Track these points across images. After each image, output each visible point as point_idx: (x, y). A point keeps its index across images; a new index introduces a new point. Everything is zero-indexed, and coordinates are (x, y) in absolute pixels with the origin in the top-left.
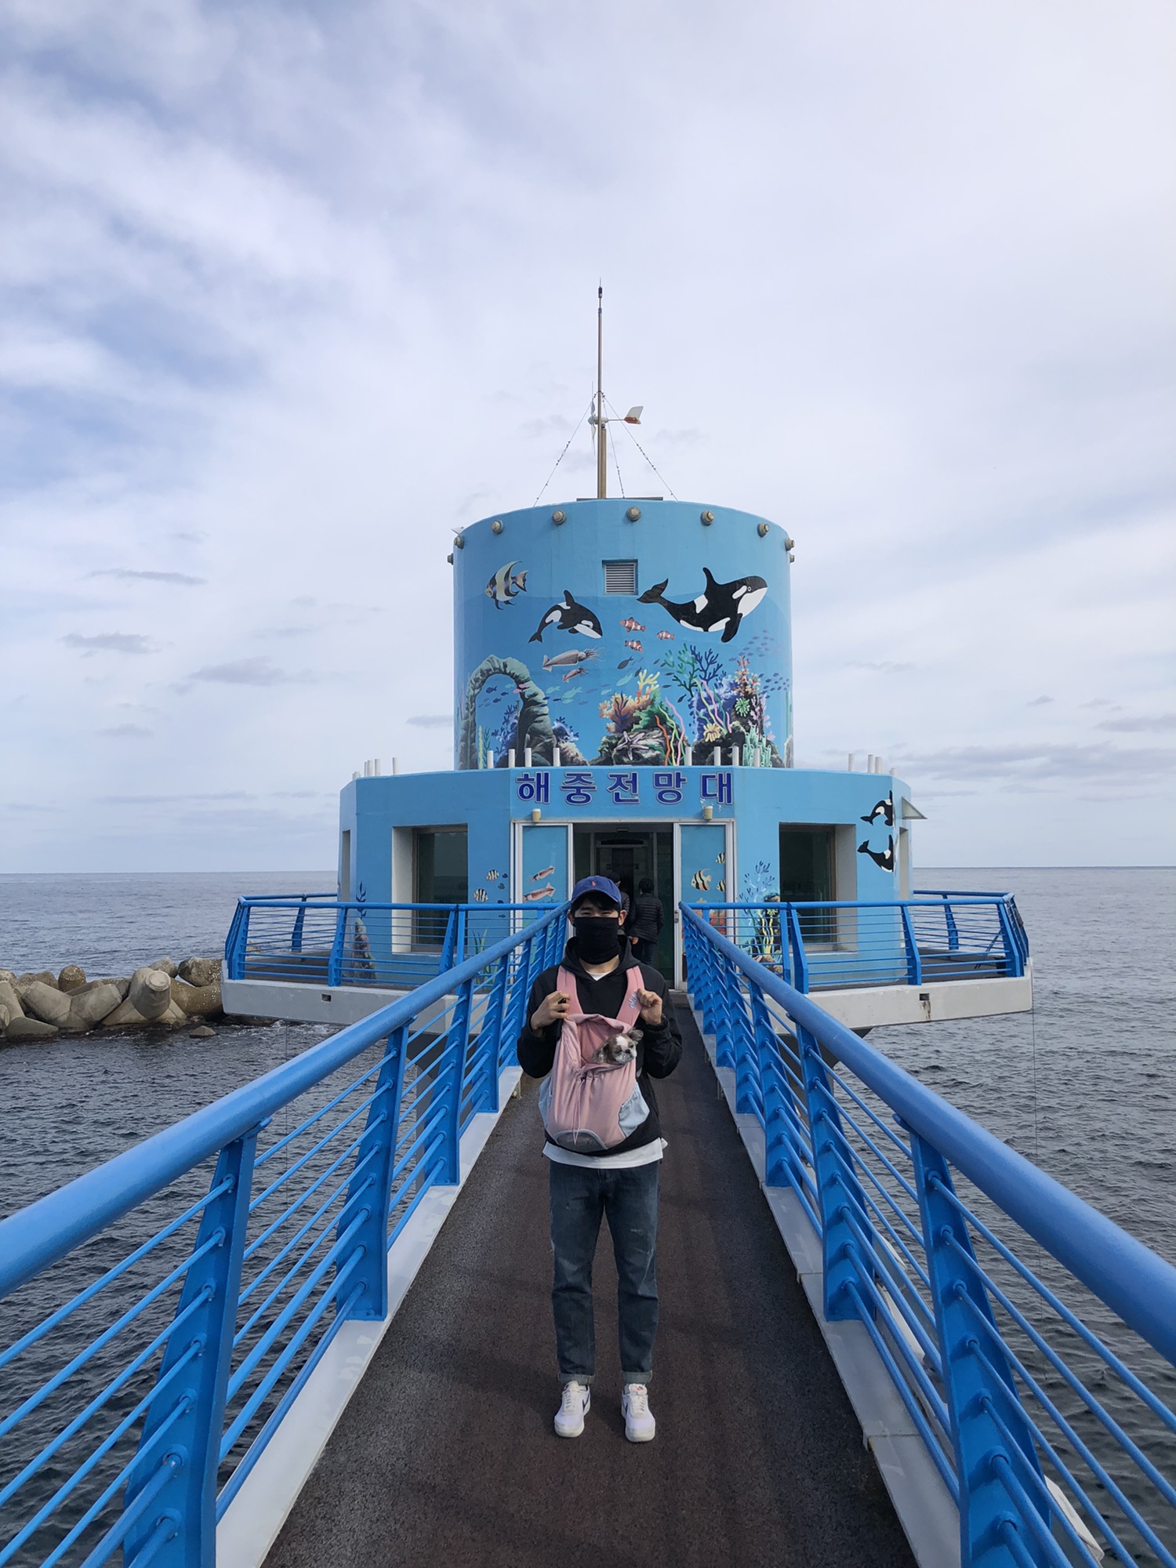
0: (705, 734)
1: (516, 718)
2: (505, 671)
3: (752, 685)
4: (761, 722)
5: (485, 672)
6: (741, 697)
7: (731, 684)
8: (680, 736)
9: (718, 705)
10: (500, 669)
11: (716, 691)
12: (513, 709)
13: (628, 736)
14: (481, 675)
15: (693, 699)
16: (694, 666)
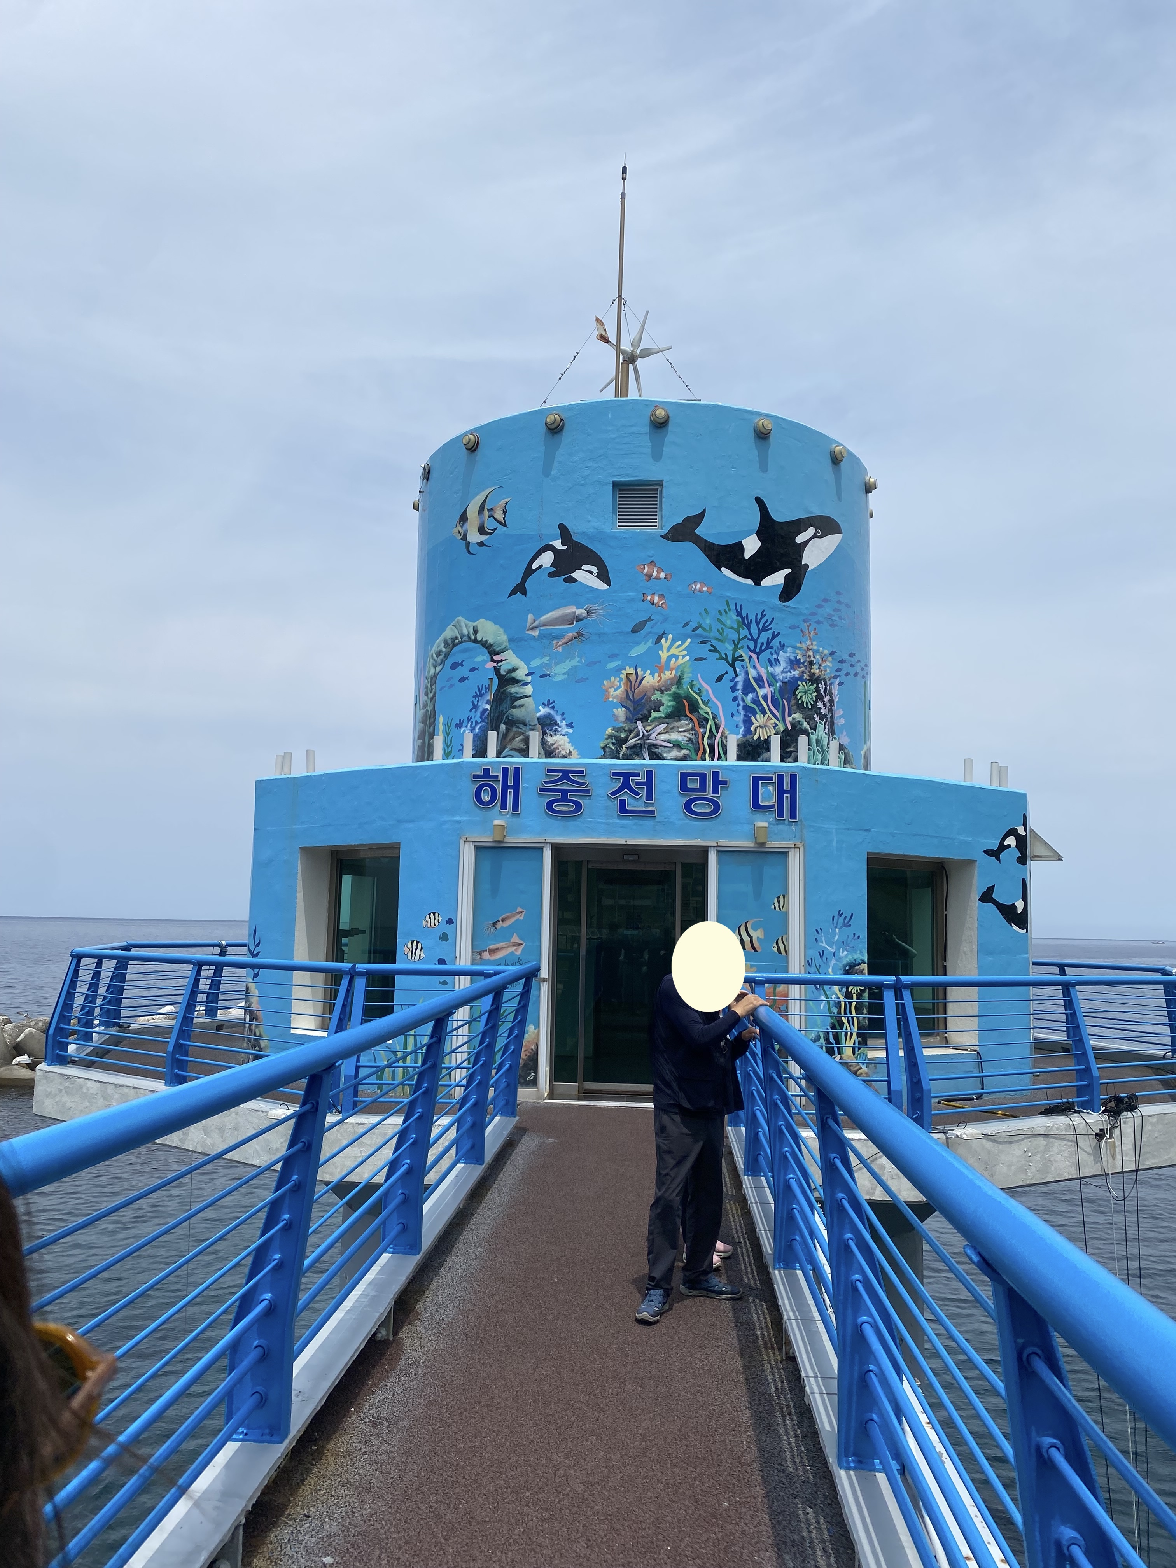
0: (753, 729)
1: (488, 702)
2: (476, 638)
3: (820, 665)
4: (832, 717)
5: (450, 642)
6: (805, 680)
7: (791, 661)
8: (717, 730)
9: (772, 689)
10: (469, 638)
11: (770, 669)
12: (484, 691)
13: (644, 727)
14: (444, 647)
15: (738, 679)
16: (739, 633)
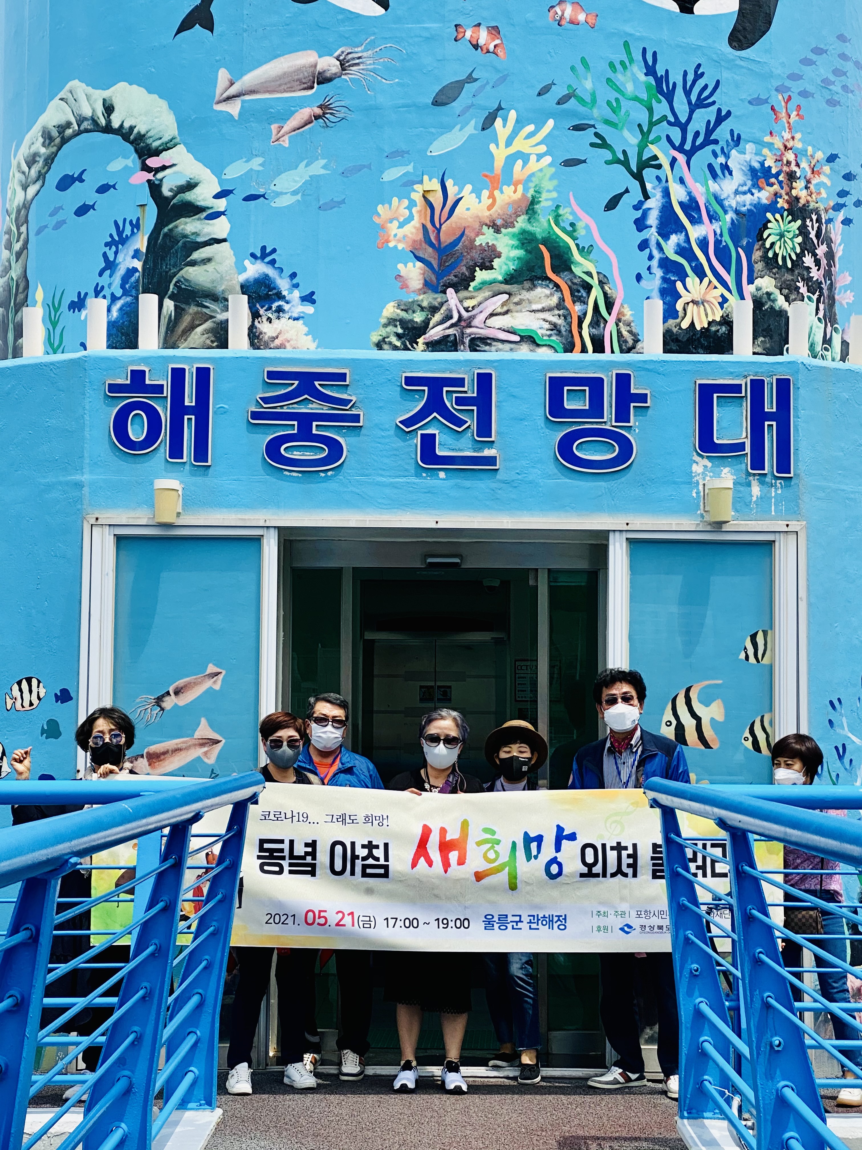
0: (679, 306)
1: (136, 254)
2: (109, 122)
3: (808, 182)
4: (831, 287)
5: (55, 133)
6: (781, 211)
7: (753, 171)
8: (609, 307)
9: (716, 226)
10: (94, 121)
11: (714, 187)
12: (128, 231)
13: (461, 301)
14: (43, 145)
15: (648, 204)
16: (650, 110)
